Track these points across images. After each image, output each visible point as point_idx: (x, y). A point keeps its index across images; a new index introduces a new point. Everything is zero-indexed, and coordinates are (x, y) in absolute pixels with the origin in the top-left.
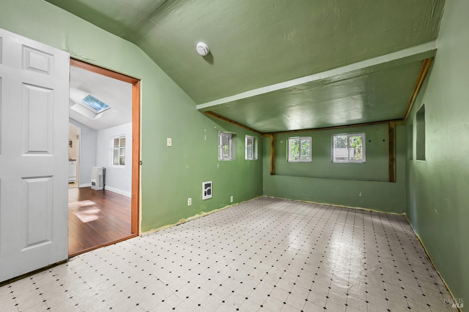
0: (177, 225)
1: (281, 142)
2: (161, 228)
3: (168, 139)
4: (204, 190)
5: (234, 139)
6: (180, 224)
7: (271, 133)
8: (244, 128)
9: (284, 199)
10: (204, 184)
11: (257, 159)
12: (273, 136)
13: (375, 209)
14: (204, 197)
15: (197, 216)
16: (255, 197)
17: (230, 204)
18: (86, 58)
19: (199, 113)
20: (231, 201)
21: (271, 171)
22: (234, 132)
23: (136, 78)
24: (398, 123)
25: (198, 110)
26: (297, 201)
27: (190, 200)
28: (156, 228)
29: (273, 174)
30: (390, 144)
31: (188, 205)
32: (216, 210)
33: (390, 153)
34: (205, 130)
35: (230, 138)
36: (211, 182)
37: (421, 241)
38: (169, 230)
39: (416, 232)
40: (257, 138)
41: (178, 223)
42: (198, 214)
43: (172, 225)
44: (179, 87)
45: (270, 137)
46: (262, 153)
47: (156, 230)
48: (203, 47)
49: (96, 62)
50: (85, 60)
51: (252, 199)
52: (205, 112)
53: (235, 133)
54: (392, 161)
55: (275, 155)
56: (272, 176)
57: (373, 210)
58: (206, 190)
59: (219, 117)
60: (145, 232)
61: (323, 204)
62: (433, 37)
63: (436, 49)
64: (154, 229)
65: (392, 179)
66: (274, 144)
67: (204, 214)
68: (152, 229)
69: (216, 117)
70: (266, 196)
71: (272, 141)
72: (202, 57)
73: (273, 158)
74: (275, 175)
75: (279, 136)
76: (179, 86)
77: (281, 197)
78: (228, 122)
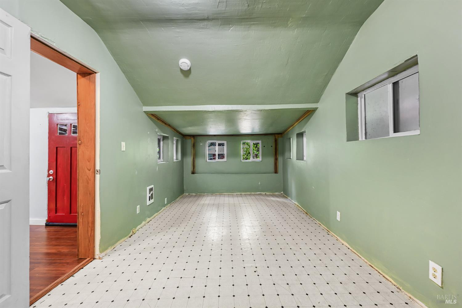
0: (130, 237)
1: (201, 144)
2: (117, 244)
3: (122, 142)
4: (148, 195)
5: (165, 141)
6: (132, 235)
7: (192, 136)
8: (173, 130)
9: (204, 194)
10: (148, 188)
11: (180, 159)
12: (194, 139)
13: (268, 192)
14: (148, 203)
15: (144, 223)
16: (179, 196)
17: (164, 205)
18: (44, 36)
19: (145, 115)
20: (166, 203)
21: (192, 170)
22: (167, 134)
23: (93, 70)
24: (279, 135)
25: (144, 111)
26: (216, 194)
27: (138, 208)
28: (113, 244)
29: (193, 173)
30: (275, 148)
31: (137, 213)
32: (156, 214)
33: (275, 155)
34: (149, 132)
35: (161, 140)
36: (152, 186)
37: (299, 206)
38: (124, 243)
39: (295, 201)
40: (180, 139)
41: (130, 235)
42: (144, 221)
43: (126, 238)
44: (130, 86)
45: (191, 139)
46: (184, 154)
47: (113, 247)
48: (187, 64)
49: (55, 44)
50: (42, 38)
51: (178, 198)
52: (149, 114)
53: (168, 136)
54: (276, 159)
55: (195, 156)
56: (193, 175)
57: (266, 193)
58: (150, 195)
59: (158, 119)
60: (103, 252)
61: (235, 193)
62: (317, 101)
63: (318, 108)
64: (112, 247)
65: (276, 172)
66: (194, 146)
67: (148, 219)
68: (109, 247)
69: (156, 119)
70: (187, 194)
71: (192, 143)
72: (179, 70)
73: (194, 158)
74: (195, 173)
75: (199, 139)
76: (131, 84)
77: (201, 193)
78: (164, 124)
